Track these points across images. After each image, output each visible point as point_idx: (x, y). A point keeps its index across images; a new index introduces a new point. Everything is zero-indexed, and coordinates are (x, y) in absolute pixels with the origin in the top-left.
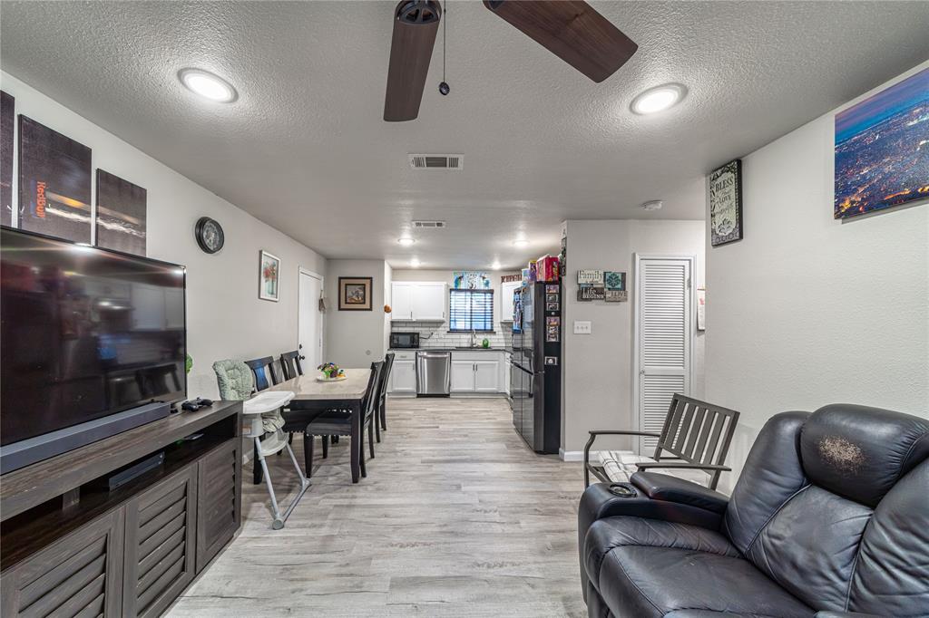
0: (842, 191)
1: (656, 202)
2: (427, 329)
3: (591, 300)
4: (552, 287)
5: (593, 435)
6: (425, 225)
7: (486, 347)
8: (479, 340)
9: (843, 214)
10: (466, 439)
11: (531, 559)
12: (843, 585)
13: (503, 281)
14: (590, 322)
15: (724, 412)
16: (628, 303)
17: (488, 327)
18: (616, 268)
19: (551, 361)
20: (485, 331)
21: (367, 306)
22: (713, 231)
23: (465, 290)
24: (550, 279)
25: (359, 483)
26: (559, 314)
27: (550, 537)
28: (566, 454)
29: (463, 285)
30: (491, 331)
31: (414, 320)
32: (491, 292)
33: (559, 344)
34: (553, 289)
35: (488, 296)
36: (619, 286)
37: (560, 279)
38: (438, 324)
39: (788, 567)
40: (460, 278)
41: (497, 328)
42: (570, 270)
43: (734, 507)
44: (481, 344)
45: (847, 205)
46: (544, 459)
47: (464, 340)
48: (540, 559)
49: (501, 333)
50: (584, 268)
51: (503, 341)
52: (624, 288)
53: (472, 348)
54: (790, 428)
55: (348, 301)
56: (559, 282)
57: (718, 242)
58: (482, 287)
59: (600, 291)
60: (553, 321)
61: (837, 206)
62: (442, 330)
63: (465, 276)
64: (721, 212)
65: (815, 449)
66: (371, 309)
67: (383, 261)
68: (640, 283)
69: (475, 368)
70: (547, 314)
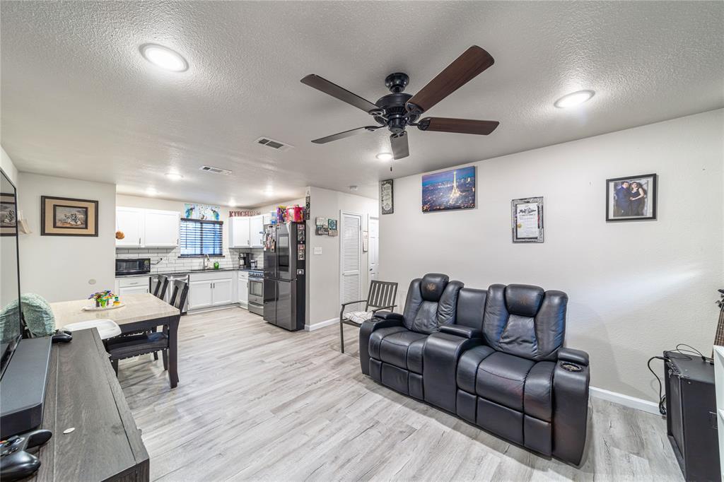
0: (424, 203)
1: (355, 187)
2: (156, 255)
3: (322, 234)
4: (301, 226)
5: (344, 306)
6: (212, 170)
7: (216, 269)
8: (210, 263)
9: (425, 211)
10: (235, 337)
11: (330, 373)
12: (435, 325)
13: (231, 215)
14: (321, 248)
15: (393, 284)
16: (338, 237)
17: (217, 251)
18: (334, 218)
19: (300, 272)
20: (214, 255)
21: (91, 230)
22: (383, 208)
23: (195, 221)
24: (299, 221)
25: (178, 386)
26: (304, 243)
27: (331, 362)
28: (310, 327)
29: (194, 216)
30: (220, 255)
31: (143, 246)
32: (221, 223)
33: (305, 261)
34: (301, 227)
35: (217, 226)
36: (334, 228)
37: (305, 221)
38: (168, 250)
39: (423, 326)
40: (192, 209)
41: (226, 252)
42: (312, 216)
43: (405, 316)
44: (212, 267)
45: (425, 208)
46: (298, 333)
47: (197, 264)
48: (334, 371)
49: (229, 256)
50: (319, 216)
51: (231, 263)
52: (336, 229)
53: (204, 270)
54: (416, 285)
55: (58, 224)
56: (304, 223)
57: (384, 212)
58: (213, 219)
59: (326, 230)
60: (301, 247)
61: (423, 208)
62: (172, 256)
63: (197, 208)
64: (386, 200)
65: (426, 289)
66: (96, 234)
67: (115, 185)
68: (342, 226)
69: (213, 286)
70: (298, 242)
